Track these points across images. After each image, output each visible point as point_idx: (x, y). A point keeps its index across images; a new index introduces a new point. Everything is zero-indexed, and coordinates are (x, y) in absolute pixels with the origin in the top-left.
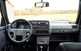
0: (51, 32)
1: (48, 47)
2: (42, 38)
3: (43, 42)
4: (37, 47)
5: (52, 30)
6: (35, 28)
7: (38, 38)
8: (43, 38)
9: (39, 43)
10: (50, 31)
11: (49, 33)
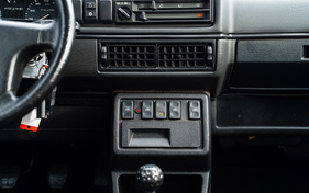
0: (230, 57)
1: (207, 176)
2: (159, 108)
3: (166, 134)
4: (116, 176)
5: (239, 37)
6: (101, 21)
7: (123, 107)
8: (161, 106)
9: (133, 142)
10: (226, 50)
11: (212, 65)
